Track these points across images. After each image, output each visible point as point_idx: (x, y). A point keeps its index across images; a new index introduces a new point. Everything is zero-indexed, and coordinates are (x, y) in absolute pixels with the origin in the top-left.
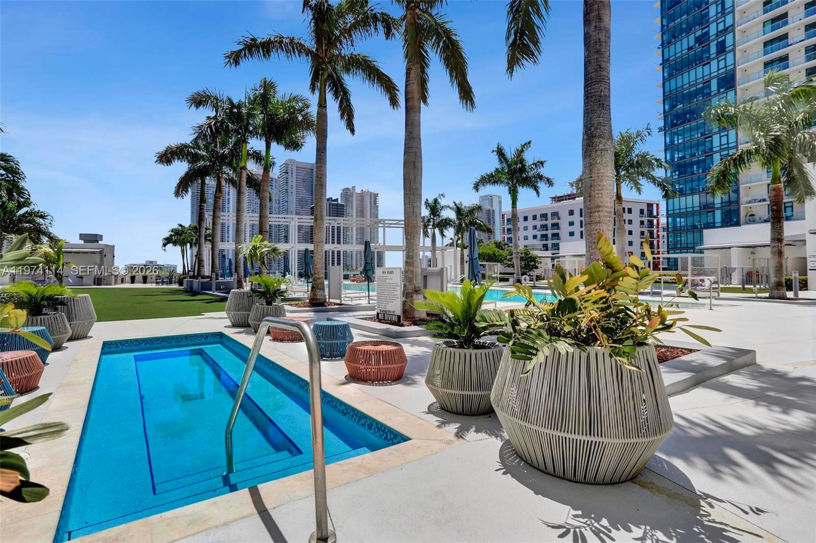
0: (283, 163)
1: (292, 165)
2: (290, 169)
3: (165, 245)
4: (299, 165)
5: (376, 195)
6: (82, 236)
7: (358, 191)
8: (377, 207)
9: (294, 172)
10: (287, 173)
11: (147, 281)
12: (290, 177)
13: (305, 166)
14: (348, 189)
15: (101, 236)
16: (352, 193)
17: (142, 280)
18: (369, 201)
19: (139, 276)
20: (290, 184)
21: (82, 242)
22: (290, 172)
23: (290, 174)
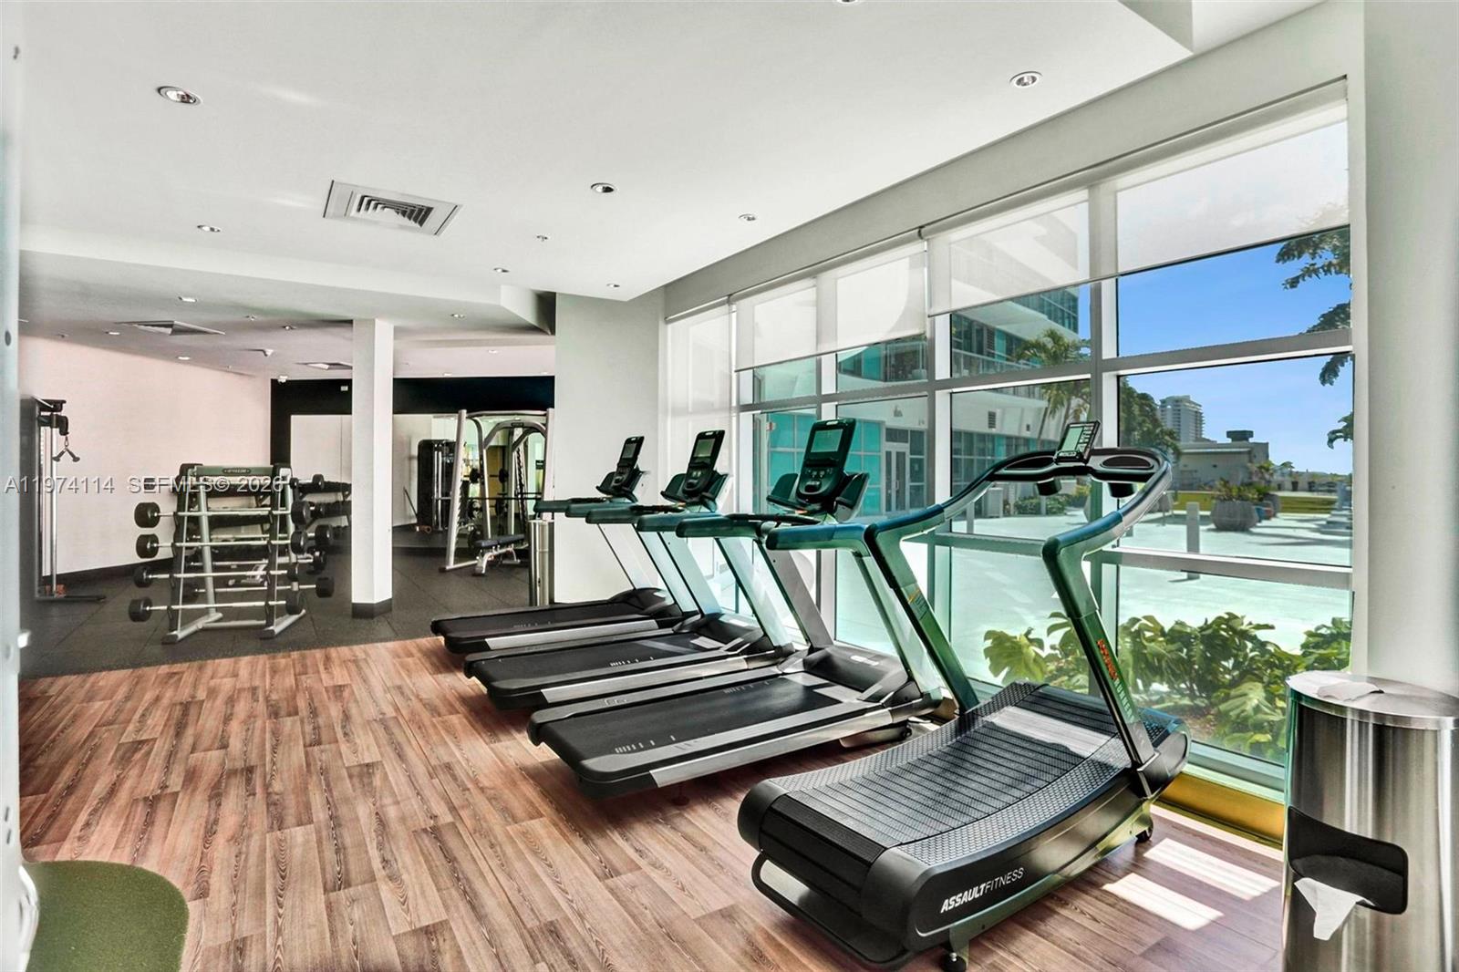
3: (1331, 441)
6: (1230, 434)
11: (1299, 488)
15: (1251, 432)
17: (1291, 487)
19: (1303, 483)
21: (1229, 441)
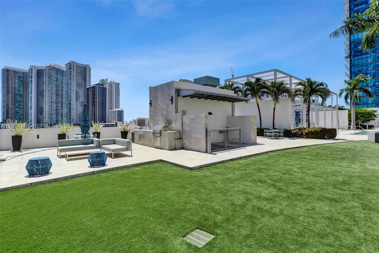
0: (68, 63)
1: (74, 64)
2: (72, 66)
4: (78, 65)
5: (119, 84)
7: (109, 81)
8: (119, 90)
9: (75, 68)
10: (71, 69)
12: (72, 71)
13: (81, 66)
14: (103, 80)
16: (106, 82)
18: (115, 87)
20: (72, 75)
22: (72, 68)
23: (72, 69)
